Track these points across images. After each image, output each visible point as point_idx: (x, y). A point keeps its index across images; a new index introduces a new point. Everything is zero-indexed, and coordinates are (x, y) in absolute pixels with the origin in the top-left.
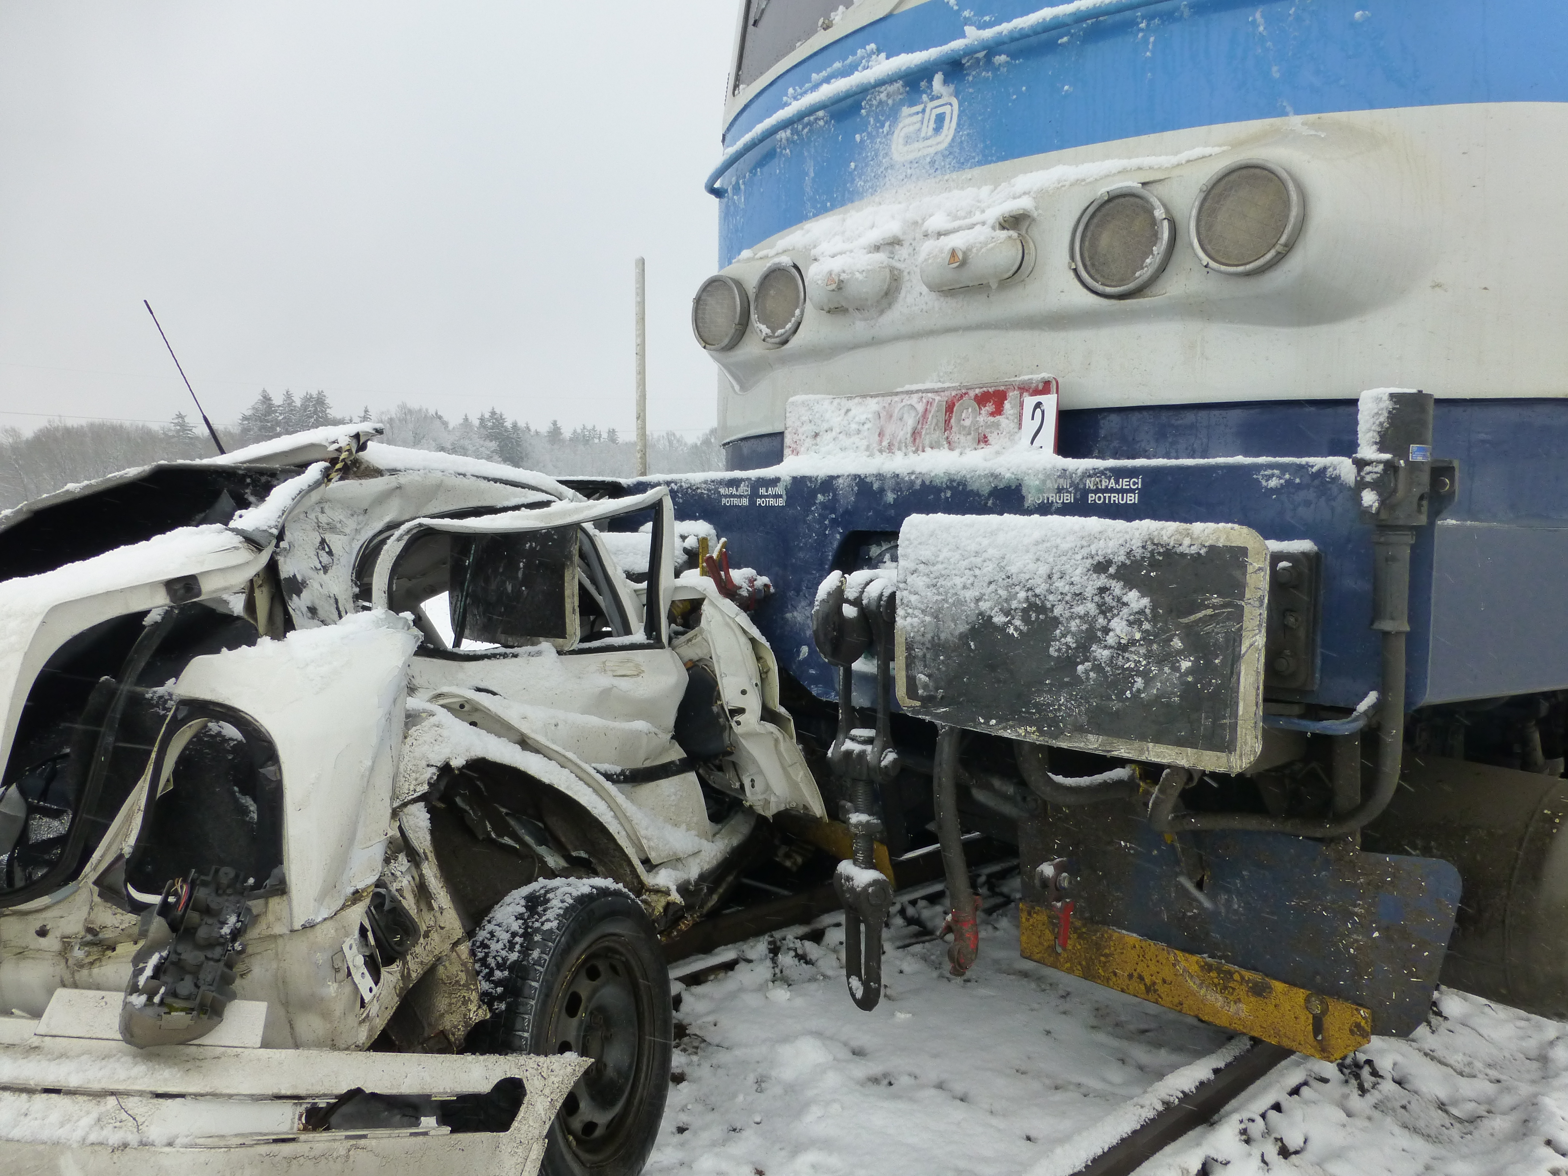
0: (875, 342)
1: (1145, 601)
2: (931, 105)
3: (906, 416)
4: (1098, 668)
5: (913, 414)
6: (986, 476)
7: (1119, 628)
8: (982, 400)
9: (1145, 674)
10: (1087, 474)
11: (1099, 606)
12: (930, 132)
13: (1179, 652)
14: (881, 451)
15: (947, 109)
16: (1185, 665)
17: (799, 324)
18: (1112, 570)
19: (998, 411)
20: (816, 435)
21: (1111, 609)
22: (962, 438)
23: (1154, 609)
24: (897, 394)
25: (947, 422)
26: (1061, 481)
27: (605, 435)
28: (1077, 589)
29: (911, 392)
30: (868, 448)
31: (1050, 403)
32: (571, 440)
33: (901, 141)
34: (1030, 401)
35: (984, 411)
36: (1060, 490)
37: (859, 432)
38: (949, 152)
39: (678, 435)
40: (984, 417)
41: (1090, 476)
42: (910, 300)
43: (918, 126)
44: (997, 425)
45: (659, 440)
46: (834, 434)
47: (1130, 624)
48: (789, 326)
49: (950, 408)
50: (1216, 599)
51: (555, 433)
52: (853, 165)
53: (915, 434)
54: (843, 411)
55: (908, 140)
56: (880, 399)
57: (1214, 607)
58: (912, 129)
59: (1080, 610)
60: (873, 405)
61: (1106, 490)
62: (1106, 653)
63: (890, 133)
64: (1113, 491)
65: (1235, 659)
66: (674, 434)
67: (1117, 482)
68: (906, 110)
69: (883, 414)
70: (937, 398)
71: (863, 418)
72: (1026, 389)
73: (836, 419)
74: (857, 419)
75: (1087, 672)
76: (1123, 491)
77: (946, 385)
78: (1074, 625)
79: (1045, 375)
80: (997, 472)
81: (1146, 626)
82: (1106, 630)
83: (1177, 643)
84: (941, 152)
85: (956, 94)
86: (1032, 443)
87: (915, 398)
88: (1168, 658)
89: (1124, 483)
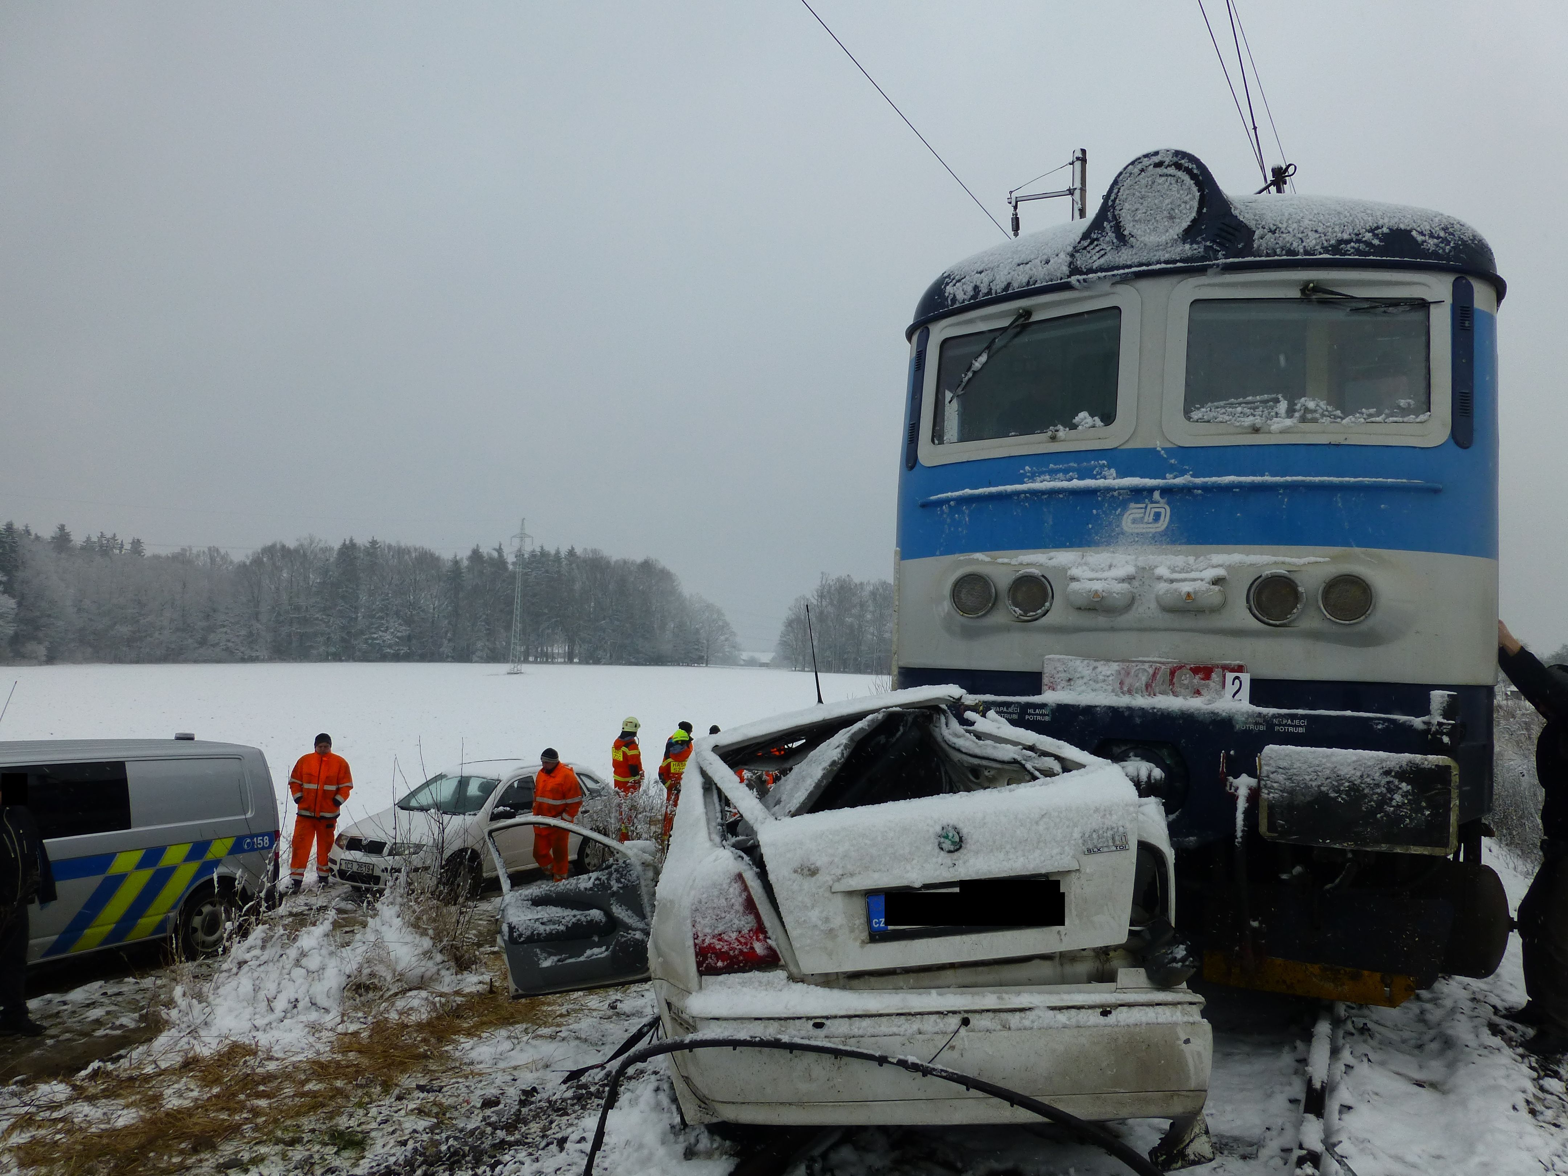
0: (1113, 629)
1: (1409, 787)
2: (1150, 506)
3: (1140, 675)
4: (1387, 814)
5: (1146, 674)
6: (1208, 713)
7: (1398, 798)
8: (1196, 671)
9: (1410, 817)
10: (1274, 716)
11: (1387, 789)
12: (1151, 520)
13: (1425, 808)
14: (1123, 693)
15: (1162, 510)
16: (1427, 813)
17: (1048, 611)
18: (1393, 774)
19: (1207, 677)
20: (1070, 680)
21: (1393, 790)
22: (1183, 691)
23: (1413, 790)
24: (1134, 662)
25: (1171, 680)
26: (1258, 719)
27: (127, 546)
28: (1376, 782)
29: (1145, 662)
30: (1113, 691)
31: (1246, 678)
32: (83, 548)
33: (1129, 521)
34: (1230, 676)
35: (1197, 677)
36: (1256, 724)
37: (1104, 681)
38: (1164, 533)
39: (223, 551)
40: (1197, 680)
41: (1276, 718)
42: (1141, 610)
43: (1142, 515)
44: (1207, 686)
45: (198, 555)
46: (1085, 680)
47: (1402, 796)
48: (1039, 611)
49: (1172, 673)
50: (1439, 786)
51: (62, 539)
52: (1090, 526)
53: (1148, 686)
54: (1091, 668)
55: (1134, 521)
56: (1121, 664)
57: (1438, 789)
58: (1138, 516)
59: (1379, 791)
60: (1115, 666)
61: (1286, 725)
62: (1392, 809)
63: (1121, 515)
64: (1289, 725)
65: (1448, 810)
66: (217, 550)
67: (1292, 721)
68: (1132, 505)
69: (1123, 672)
70: (1163, 667)
71: (1109, 673)
72: (1226, 668)
73: (1087, 672)
74: (1103, 673)
75: (1382, 817)
76: (1296, 726)
77: (1170, 660)
78: (1375, 797)
79: (1241, 663)
80: (1216, 711)
81: (1410, 797)
82: (1392, 799)
83: (1424, 804)
84: (1159, 533)
85: (1168, 503)
86: (1234, 696)
87: (1146, 666)
88: (1421, 810)
89: (1297, 722)
